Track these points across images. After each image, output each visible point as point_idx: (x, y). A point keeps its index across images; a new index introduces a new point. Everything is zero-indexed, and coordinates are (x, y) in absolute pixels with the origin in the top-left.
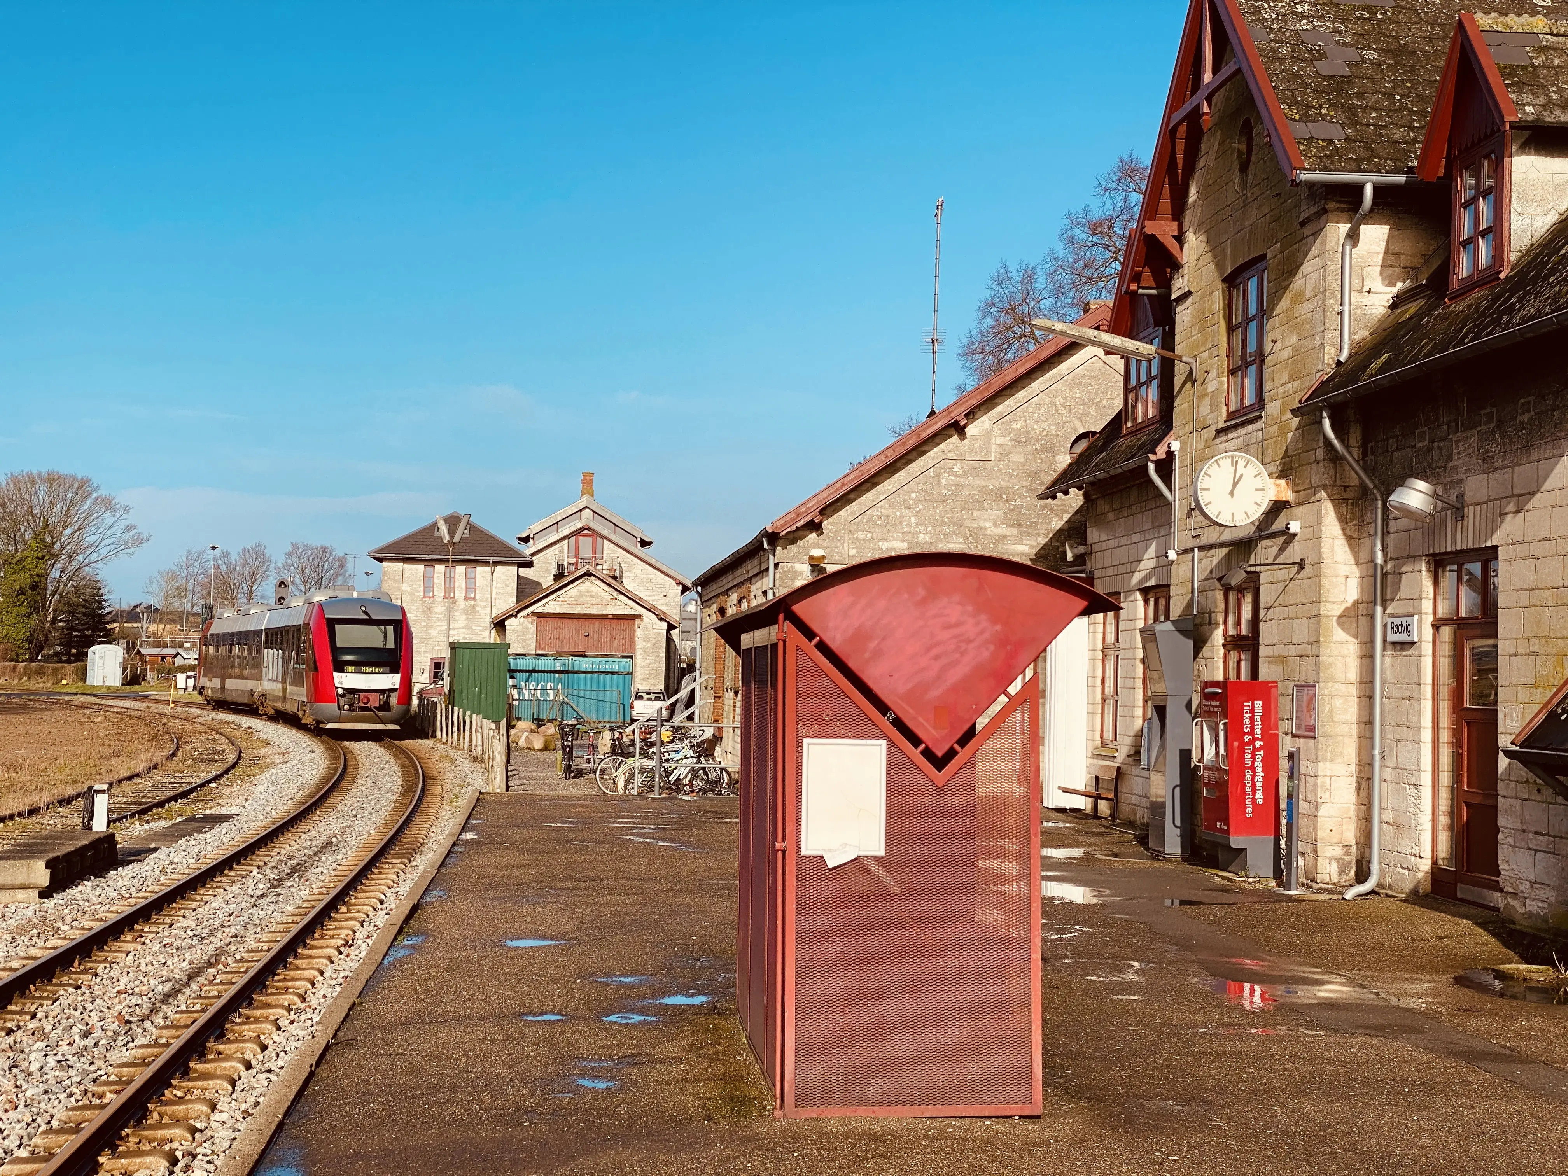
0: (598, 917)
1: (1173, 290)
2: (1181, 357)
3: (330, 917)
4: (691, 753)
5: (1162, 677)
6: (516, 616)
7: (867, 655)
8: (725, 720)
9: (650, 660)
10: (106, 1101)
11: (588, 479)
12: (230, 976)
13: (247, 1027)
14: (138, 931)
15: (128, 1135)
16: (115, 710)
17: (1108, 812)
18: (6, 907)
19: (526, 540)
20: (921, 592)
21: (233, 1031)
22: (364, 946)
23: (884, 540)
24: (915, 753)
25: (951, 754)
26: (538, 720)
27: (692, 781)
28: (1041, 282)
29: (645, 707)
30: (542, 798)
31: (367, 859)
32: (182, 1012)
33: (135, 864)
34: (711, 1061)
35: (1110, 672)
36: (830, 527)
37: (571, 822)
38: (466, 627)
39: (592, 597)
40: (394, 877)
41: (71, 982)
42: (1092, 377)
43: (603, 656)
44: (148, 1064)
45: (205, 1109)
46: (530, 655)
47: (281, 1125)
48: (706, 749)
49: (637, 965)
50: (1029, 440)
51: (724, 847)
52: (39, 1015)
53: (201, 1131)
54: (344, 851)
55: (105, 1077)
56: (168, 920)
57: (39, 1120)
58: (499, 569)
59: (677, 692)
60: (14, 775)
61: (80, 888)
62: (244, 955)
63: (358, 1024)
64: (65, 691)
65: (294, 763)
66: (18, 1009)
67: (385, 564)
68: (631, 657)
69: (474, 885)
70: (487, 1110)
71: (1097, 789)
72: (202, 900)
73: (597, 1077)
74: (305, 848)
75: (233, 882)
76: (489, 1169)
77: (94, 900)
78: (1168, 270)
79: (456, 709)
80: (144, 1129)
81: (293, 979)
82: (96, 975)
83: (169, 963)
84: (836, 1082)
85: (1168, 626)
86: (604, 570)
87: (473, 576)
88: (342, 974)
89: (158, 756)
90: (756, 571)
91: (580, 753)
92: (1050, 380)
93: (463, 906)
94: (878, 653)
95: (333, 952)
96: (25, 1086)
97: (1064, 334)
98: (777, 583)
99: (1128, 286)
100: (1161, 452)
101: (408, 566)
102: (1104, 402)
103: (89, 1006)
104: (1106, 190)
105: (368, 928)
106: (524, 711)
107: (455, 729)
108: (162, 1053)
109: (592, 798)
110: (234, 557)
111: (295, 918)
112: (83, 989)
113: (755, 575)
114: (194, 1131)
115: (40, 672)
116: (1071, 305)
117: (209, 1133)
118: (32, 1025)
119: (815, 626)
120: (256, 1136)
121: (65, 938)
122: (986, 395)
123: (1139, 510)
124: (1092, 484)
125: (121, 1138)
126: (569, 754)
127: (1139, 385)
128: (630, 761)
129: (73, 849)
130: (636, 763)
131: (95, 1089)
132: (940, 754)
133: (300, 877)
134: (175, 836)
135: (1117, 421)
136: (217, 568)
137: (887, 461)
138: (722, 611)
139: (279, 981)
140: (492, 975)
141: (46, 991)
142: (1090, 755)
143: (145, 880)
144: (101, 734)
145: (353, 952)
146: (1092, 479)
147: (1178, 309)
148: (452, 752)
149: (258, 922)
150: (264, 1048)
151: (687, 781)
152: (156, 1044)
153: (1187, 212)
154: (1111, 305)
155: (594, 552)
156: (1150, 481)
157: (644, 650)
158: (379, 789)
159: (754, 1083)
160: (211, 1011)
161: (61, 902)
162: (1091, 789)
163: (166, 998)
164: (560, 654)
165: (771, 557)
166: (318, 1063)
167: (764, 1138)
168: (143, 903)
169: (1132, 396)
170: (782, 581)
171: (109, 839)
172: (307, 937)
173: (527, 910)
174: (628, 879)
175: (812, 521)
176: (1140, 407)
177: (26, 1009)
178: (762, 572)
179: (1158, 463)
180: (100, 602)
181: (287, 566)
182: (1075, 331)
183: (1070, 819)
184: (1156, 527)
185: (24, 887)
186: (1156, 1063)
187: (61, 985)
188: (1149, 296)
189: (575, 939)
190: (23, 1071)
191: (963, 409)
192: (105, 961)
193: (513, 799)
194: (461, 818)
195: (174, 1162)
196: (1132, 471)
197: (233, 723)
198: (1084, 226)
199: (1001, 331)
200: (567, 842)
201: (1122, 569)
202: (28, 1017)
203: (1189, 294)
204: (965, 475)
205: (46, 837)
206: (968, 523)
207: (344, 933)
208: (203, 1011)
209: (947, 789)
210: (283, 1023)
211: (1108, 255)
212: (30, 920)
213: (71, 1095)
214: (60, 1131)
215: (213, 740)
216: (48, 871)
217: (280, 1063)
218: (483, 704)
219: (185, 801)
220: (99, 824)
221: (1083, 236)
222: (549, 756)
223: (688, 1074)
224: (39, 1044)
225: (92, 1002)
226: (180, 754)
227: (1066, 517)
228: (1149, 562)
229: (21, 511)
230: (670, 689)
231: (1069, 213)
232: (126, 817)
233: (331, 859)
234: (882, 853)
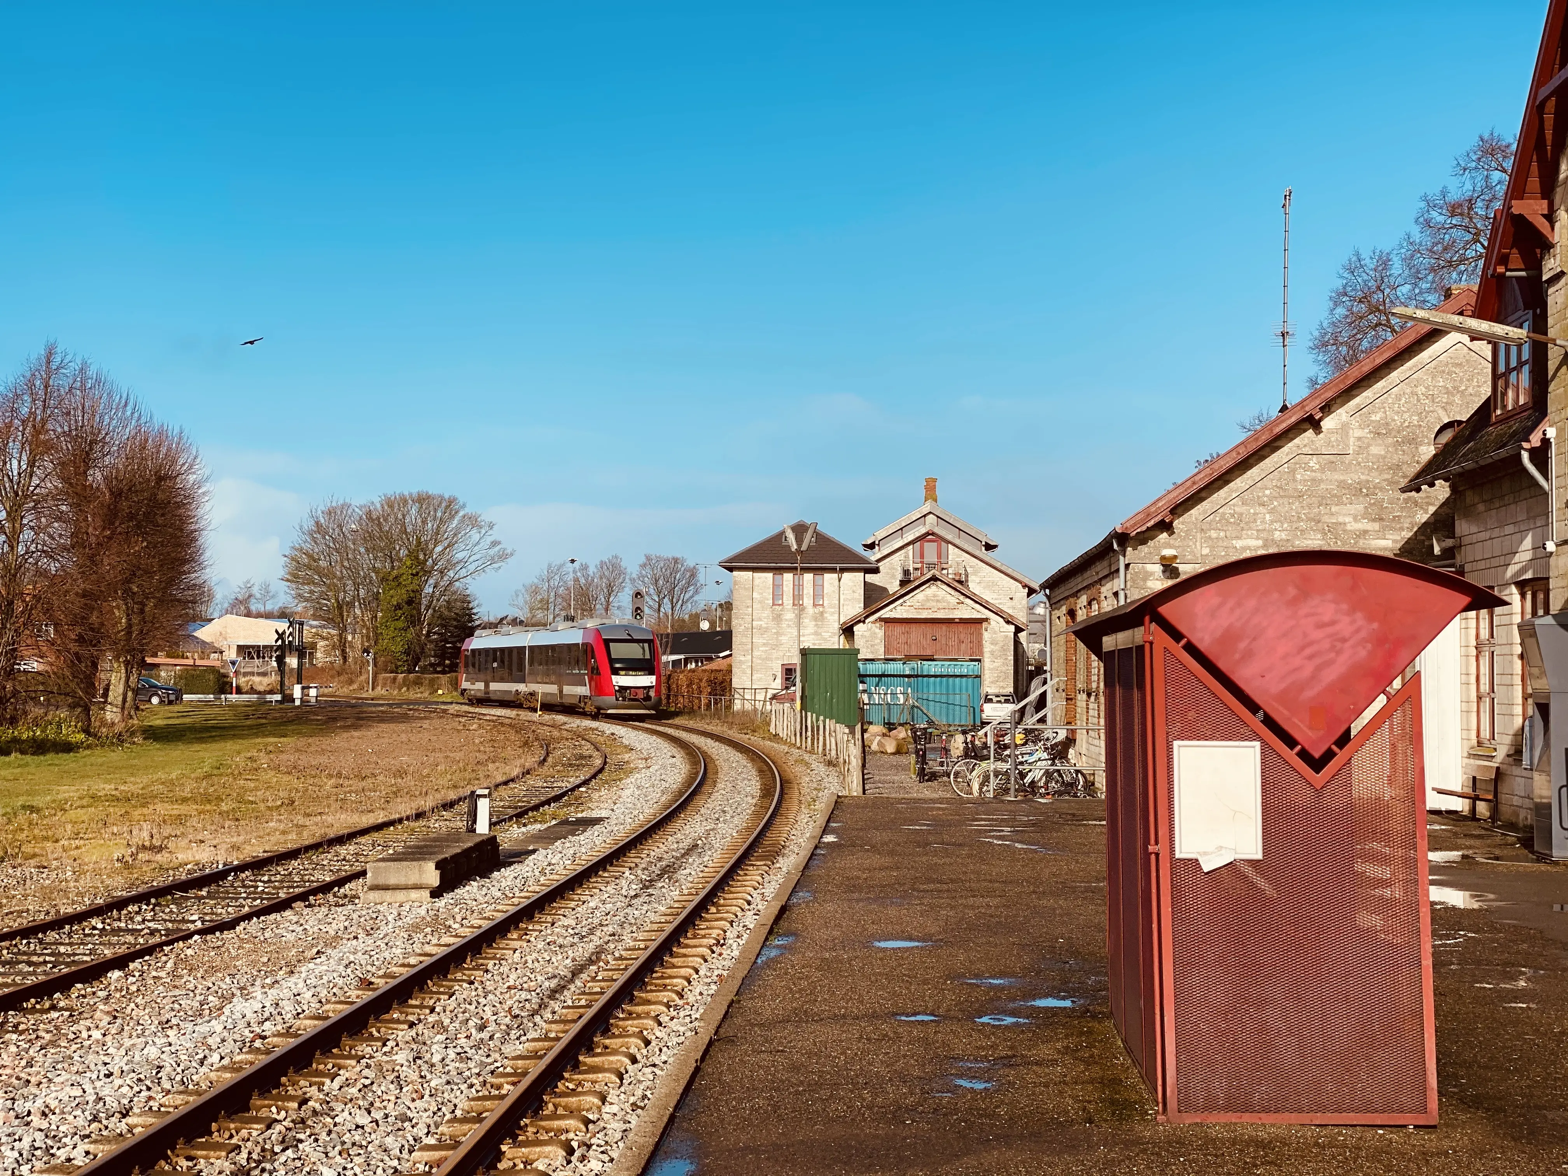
0: (962, 919)
1: (1544, 271)
2: (1555, 340)
3: (701, 917)
4: (1045, 755)
5: (1543, 673)
6: (864, 622)
7: (1237, 656)
8: (1078, 722)
9: (998, 663)
10: (504, 1092)
11: (932, 484)
12: (610, 973)
13: (630, 1022)
14: (523, 929)
15: (526, 1125)
16: (488, 718)
17: (1488, 814)
18: (401, 906)
19: (871, 546)
20: (1292, 591)
21: (617, 1026)
22: (735, 945)
23: (1238, 538)
24: (1291, 755)
25: (1329, 755)
26: (889, 724)
27: (1046, 783)
28: (1397, 268)
29: (994, 709)
30: (900, 801)
31: (732, 861)
32: (568, 1007)
33: (516, 866)
34: (1088, 1064)
35: (1485, 670)
36: (1181, 526)
37: (928, 825)
38: (816, 633)
39: (938, 601)
40: (759, 878)
41: (464, 977)
42: (1459, 365)
43: (951, 660)
44: (541, 1057)
45: (596, 1101)
46: (879, 660)
47: (672, 1118)
48: (1060, 752)
49: (1006, 967)
50: (1389, 432)
51: (1085, 849)
52: (437, 1009)
53: (594, 1122)
54: (709, 853)
55: (501, 1069)
56: (549, 919)
57: (444, 1109)
58: (846, 576)
59: (1026, 695)
60: (400, 780)
61: (467, 888)
62: (622, 953)
63: (738, 1021)
64: (441, 700)
65: (656, 767)
66: (417, 1003)
67: (735, 573)
68: (979, 660)
69: (837, 886)
70: (870, 1108)
71: (1474, 791)
72: (579, 900)
73: (974, 1077)
74: (673, 850)
75: (608, 883)
76: (875, 1165)
77: (481, 899)
78: (1538, 251)
79: (809, 714)
80: (541, 1120)
81: (670, 977)
82: (487, 971)
83: (554, 960)
84: (1220, 1088)
85: (1549, 620)
86: (950, 574)
87: (820, 583)
88: (716, 973)
89: (530, 761)
90: (1106, 572)
91: (932, 756)
92: (1410, 369)
93: (829, 907)
94: (1248, 655)
95: (706, 951)
96: (429, 1076)
97: (1427, 321)
98: (1129, 584)
99: (1495, 269)
100: (1535, 440)
101: (758, 575)
102: (1470, 390)
103: (482, 1001)
104: (1465, 170)
105: (737, 928)
106: (874, 715)
107: (809, 733)
108: (551, 1048)
109: (948, 801)
110: (592, 570)
111: (668, 918)
112: (476, 984)
113: (1105, 577)
114: (587, 1122)
115: (418, 683)
116: (1428, 292)
117: (601, 1124)
118: (432, 1018)
119: (1182, 628)
120: (649, 1128)
121: (456, 936)
122: (1342, 386)
123: (1511, 500)
124: (1460, 475)
125: (521, 1128)
126: (922, 758)
127: (1509, 370)
128: (984, 764)
129: (459, 851)
130: (990, 765)
131: (494, 1080)
132: (1317, 755)
133: (670, 878)
134: (550, 838)
135: (1485, 409)
136: (576, 580)
137: (1240, 458)
138: (1072, 613)
139: (657, 978)
140: (864, 976)
141: (443, 986)
142: (1466, 754)
143: (526, 879)
144: (477, 741)
145: (726, 952)
146: (1461, 470)
147: (1550, 291)
148: (806, 757)
149: (633, 921)
150: (647, 1043)
151: (1041, 784)
152: (546, 1038)
153: (1558, 190)
154: (1476, 289)
155: (939, 556)
156: (1525, 470)
157: (992, 653)
158: (739, 793)
159: (1133, 1087)
160: (596, 1007)
161: (452, 901)
162: (1469, 791)
163: (554, 993)
164: (908, 659)
165: (1121, 558)
166: (703, 1058)
167: (1148, 1143)
168: (526, 902)
169: (1501, 383)
170: (1133, 581)
171: (492, 841)
172: (680, 936)
173: (892, 912)
174: (990, 881)
175: (1163, 521)
176: (1510, 394)
177: (425, 1004)
178: (1112, 573)
179: (1532, 452)
180: (470, 615)
181: (641, 577)
182: (1438, 317)
183: (1446, 821)
184: (1532, 517)
185: (417, 887)
186: (1557, 1073)
187: (456, 980)
188: (1517, 278)
189: (941, 940)
190: (426, 1062)
191: (1318, 402)
192: (494, 958)
193: (870, 803)
194: (821, 820)
195: (571, 1151)
196: (1502, 460)
197: (597, 729)
198: (1441, 208)
199: (1355, 320)
200: (927, 844)
201: (1495, 562)
202: (428, 1011)
203: (1562, 274)
204: (1322, 470)
205: (435, 840)
206: (1326, 519)
207: (715, 933)
208: (588, 1006)
209: (1327, 791)
210: (664, 1019)
211: (1468, 237)
212: (424, 918)
213: (471, 1086)
214: (464, 1120)
215: (580, 746)
216: (438, 872)
217: (664, 1058)
218: (835, 710)
219: (557, 805)
220: (482, 827)
221: (1441, 219)
222: (902, 760)
223: (1065, 1076)
224: (439, 1036)
225: (485, 997)
226: (550, 759)
227: (1432, 509)
228: (1525, 552)
229: (396, 531)
230: (1020, 693)
231: (1426, 195)
232: (504, 820)
233: (698, 861)
234: (1259, 856)
